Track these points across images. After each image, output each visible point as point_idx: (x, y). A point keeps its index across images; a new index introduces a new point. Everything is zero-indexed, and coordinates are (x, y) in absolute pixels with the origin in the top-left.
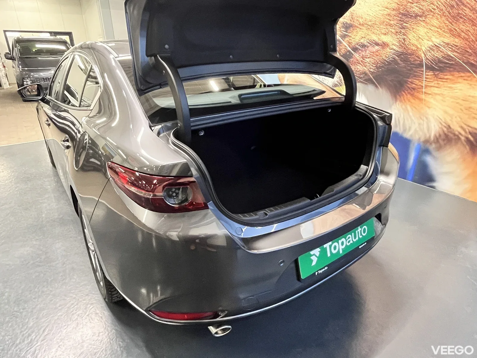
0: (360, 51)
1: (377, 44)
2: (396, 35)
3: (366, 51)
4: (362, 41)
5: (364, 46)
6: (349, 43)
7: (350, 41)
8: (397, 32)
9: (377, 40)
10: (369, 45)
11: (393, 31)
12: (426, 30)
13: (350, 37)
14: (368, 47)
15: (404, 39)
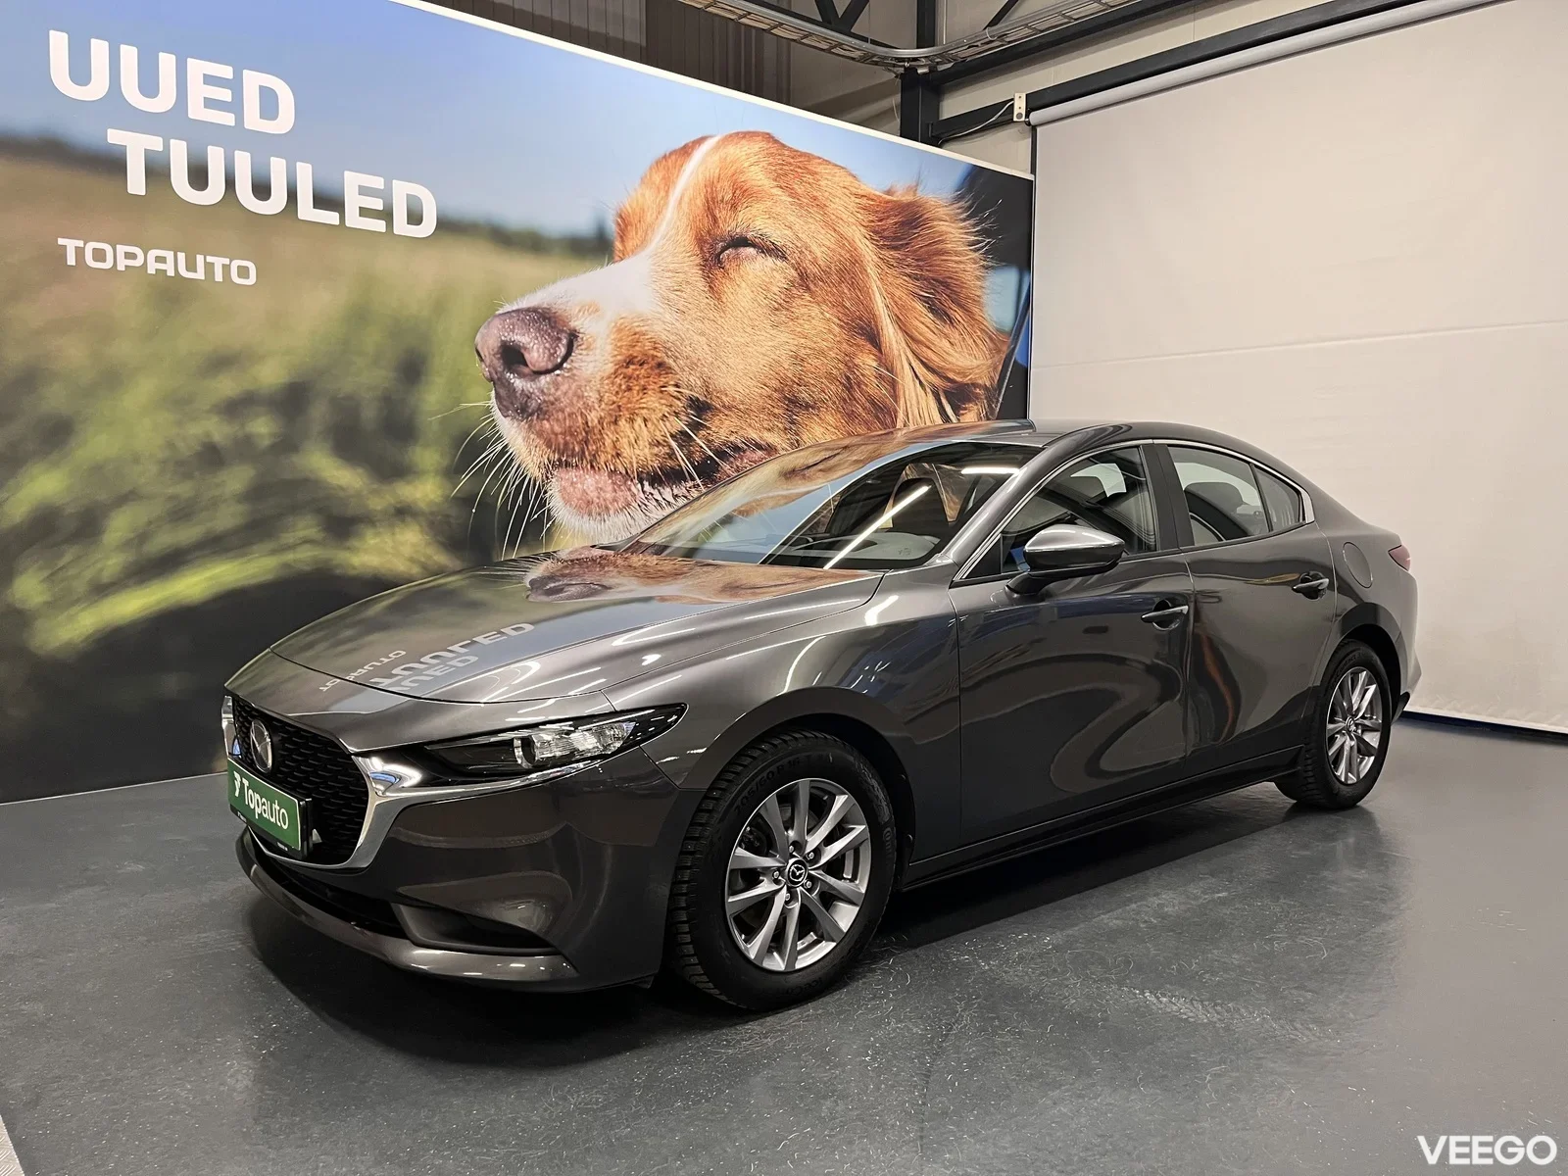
0: (732, 459)
1: (759, 447)
2: (786, 434)
3: (742, 459)
4: (732, 439)
5: (736, 449)
6: (708, 441)
7: (710, 438)
8: (786, 429)
9: (758, 440)
10: (745, 447)
11: (780, 425)
12: (822, 430)
13: (709, 428)
14: (744, 451)
15: (797, 441)
